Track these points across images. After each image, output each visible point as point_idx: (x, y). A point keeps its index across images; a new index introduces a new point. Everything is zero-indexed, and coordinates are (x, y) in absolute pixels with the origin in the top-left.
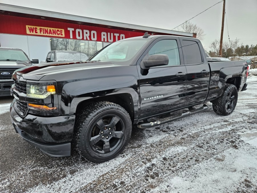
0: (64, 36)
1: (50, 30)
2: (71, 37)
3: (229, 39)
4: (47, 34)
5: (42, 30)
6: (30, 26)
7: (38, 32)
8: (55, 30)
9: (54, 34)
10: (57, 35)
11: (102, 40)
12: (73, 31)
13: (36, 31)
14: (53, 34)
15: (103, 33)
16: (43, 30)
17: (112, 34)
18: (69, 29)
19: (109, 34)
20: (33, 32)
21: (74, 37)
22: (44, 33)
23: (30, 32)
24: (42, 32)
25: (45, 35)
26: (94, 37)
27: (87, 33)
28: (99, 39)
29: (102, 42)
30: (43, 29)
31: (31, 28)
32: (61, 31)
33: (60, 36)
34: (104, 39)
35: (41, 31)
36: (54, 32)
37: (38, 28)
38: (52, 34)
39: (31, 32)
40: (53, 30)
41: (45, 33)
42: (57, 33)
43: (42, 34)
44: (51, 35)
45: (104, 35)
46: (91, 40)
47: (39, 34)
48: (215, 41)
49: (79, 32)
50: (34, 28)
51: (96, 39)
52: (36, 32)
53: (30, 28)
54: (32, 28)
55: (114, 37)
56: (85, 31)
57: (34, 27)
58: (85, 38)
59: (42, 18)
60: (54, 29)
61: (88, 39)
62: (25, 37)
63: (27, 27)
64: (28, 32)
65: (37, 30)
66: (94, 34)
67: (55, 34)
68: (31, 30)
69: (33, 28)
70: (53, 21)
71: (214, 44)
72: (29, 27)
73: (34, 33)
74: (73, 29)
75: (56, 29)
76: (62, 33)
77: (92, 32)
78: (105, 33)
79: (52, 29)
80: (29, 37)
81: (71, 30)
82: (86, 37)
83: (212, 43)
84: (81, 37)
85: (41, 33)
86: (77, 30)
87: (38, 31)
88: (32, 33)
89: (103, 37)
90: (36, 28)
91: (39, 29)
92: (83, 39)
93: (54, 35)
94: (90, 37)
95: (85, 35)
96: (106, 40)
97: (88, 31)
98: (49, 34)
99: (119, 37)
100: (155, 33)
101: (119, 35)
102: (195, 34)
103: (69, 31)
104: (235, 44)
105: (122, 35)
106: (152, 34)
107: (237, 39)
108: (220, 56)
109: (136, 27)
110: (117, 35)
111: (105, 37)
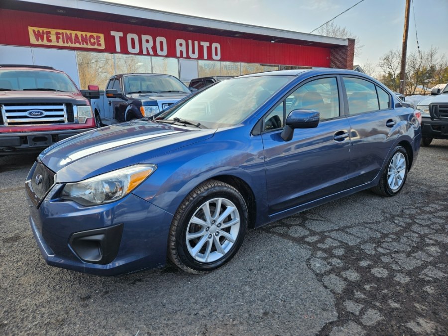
0: (103, 47)
1: (76, 35)
2: (118, 49)
3: (418, 47)
4: (70, 45)
5: (61, 36)
6: (36, 29)
7: (53, 41)
8: (86, 35)
10: (89, 46)
11: (178, 54)
12: (120, 38)
13: (48, 37)
15: (178, 41)
16: (63, 36)
17: (196, 43)
18: (113, 33)
19: (190, 42)
20: (42, 40)
21: (124, 50)
22: (64, 42)
23: (38, 40)
24: (61, 40)
26: (162, 49)
27: (147, 41)
28: (171, 54)
29: (179, 57)
30: (63, 33)
31: (38, 31)
32: (98, 37)
33: (96, 47)
34: (181, 52)
35: (59, 38)
36: (85, 40)
37: (53, 31)
38: (80, 44)
39: (40, 40)
40: (82, 35)
42: (90, 41)
43: (61, 44)
45: (181, 45)
46: (156, 54)
47: (54, 43)
48: (390, 53)
49: (133, 40)
51: (165, 52)
52: (49, 41)
53: (37, 32)
54: (41, 31)
55: (201, 48)
56: (144, 37)
57: (45, 30)
58: (145, 52)
59: (58, 11)
60: (84, 34)
61: (151, 52)
62: (28, 49)
63: (31, 29)
64: (33, 40)
66: (161, 43)
68: (39, 36)
69: (43, 31)
71: (387, 59)
72: (34, 31)
73: (45, 42)
74: (121, 34)
75: (89, 34)
76: (100, 41)
77: (159, 39)
78: (183, 42)
79: (79, 33)
80: (35, 49)
81: (117, 35)
82: (147, 48)
83: (384, 58)
84: (137, 50)
85: (58, 42)
86: (130, 36)
87: (53, 37)
88: (40, 42)
89: (178, 49)
90: (48, 33)
91: (53, 34)
92: (141, 53)
93: (85, 46)
94: (154, 48)
95: (144, 44)
96: (185, 55)
97: (150, 38)
98: (75, 44)
99: (209, 48)
100: (277, 40)
101: (208, 45)
102: (352, 41)
103: (114, 37)
104: (429, 57)
105: (214, 45)
106: (272, 42)
107: (434, 48)
108: (403, 80)
109: (241, 27)
110: (205, 44)
111: (184, 49)
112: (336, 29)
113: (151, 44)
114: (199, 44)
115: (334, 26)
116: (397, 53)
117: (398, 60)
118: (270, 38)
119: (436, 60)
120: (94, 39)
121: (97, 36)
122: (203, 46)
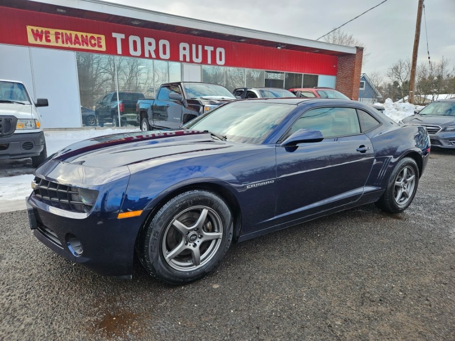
1: (76, 37)
2: (119, 51)
3: (429, 58)
4: (69, 45)
5: (60, 36)
6: (35, 28)
8: (86, 36)
9: (85, 45)
11: (181, 58)
12: (122, 40)
13: (47, 37)
14: (83, 45)
15: (182, 45)
16: (62, 36)
17: (200, 47)
18: (114, 35)
19: (194, 46)
21: (126, 52)
22: (63, 42)
23: (36, 40)
24: (60, 40)
25: (65, 45)
26: (165, 53)
27: (150, 44)
28: (174, 57)
29: (182, 62)
31: (37, 31)
33: (96, 48)
34: (184, 56)
36: (85, 41)
37: (52, 31)
38: (80, 45)
40: (82, 36)
41: (67, 43)
43: (60, 44)
44: (77, 46)
45: (184, 49)
46: (158, 58)
47: (53, 43)
48: (399, 63)
49: (135, 42)
50: (44, 31)
51: (168, 56)
53: (35, 32)
54: (40, 30)
55: (205, 53)
56: (147, 40)
57: (44, 29)
58: (147, 55)
59: (59, 10)
60: (84, 34)
61: (154, 56)
62: (25, 49)
63: (29, 28)
64: (31, 39)
65: (49, 37)
66: (164, 46)
67: (87, 44)
68: (37, 35)
69: (42, 31)
70: (82, 19)
71: (396, 68)
72: (32, 31)
73: (44, 42)
74: (123, 36)
75: (89, 35)
76: (100, 42)
77: (162, 42)
78: (187, 46)
79: (79, 34)
80: (33, 49)
81: (119, 37)
82: (149, 51)
83: (392, 68)
84: (139, 53)
85: (57, 42)
86: (132, 38)
88: (38, 42)
89: (182, 52)
92: (143, 56)
94: (157, 51)
95: (147, 47)
96: (188, 59)
97: (153, 41)
98: (75, 44)
99: (214, 53)
100: (283, 46)
101: (213, 50)
102: (360, 50)
103: (115, 39)
104: (440, 68)
105: (219, 50)
106: (278, 48)
107: (445, 59)
108: (412, 91)
109: (247, 32)
110: (209, 49)
111: (187, 53)
112: (343, 36)
113: (153, 47)
114: (203, 48)
115: (341, 33)
116: (406, 63)
117: (408, 70)
118: (276, 44)
119: (447, 72)
120: (95, 41)
121: (98, 38)
122: (207, 51)
